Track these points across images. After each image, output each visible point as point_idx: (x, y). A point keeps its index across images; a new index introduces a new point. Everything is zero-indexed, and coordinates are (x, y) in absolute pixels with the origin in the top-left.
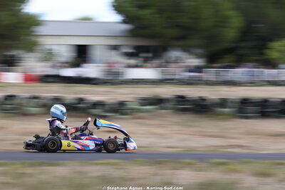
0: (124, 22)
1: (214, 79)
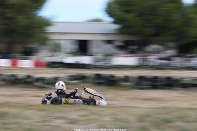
0: (115, 23)
1: (179, 66)
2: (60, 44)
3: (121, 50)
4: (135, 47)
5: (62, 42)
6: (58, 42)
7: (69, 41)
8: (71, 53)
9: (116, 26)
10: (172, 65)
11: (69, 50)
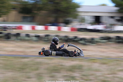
5: (86, 17)
6: (83, 17)
8: (90, 23)
9: (117, 8)
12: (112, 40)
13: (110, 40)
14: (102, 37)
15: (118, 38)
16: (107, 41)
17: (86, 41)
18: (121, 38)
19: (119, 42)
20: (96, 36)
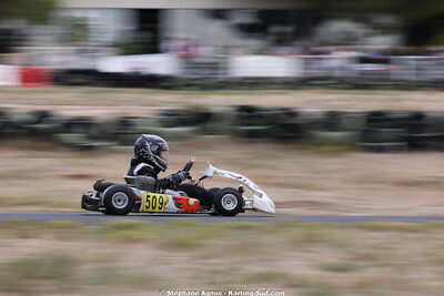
2: (85, 19)
3: (250, 37)
4: (289, 29)
5: (92, 15)
6: (78, 14)
7: (111, 13)
10: (392, 77)
11: (110, 38)
12: (219, 125)
13: (209, 125)
14: (171, 114)
15: (248, 113)
16: (196, 133)
17: (94, 131)
18: (261, 116)
19: (252, 136)
20: (141, 106)
